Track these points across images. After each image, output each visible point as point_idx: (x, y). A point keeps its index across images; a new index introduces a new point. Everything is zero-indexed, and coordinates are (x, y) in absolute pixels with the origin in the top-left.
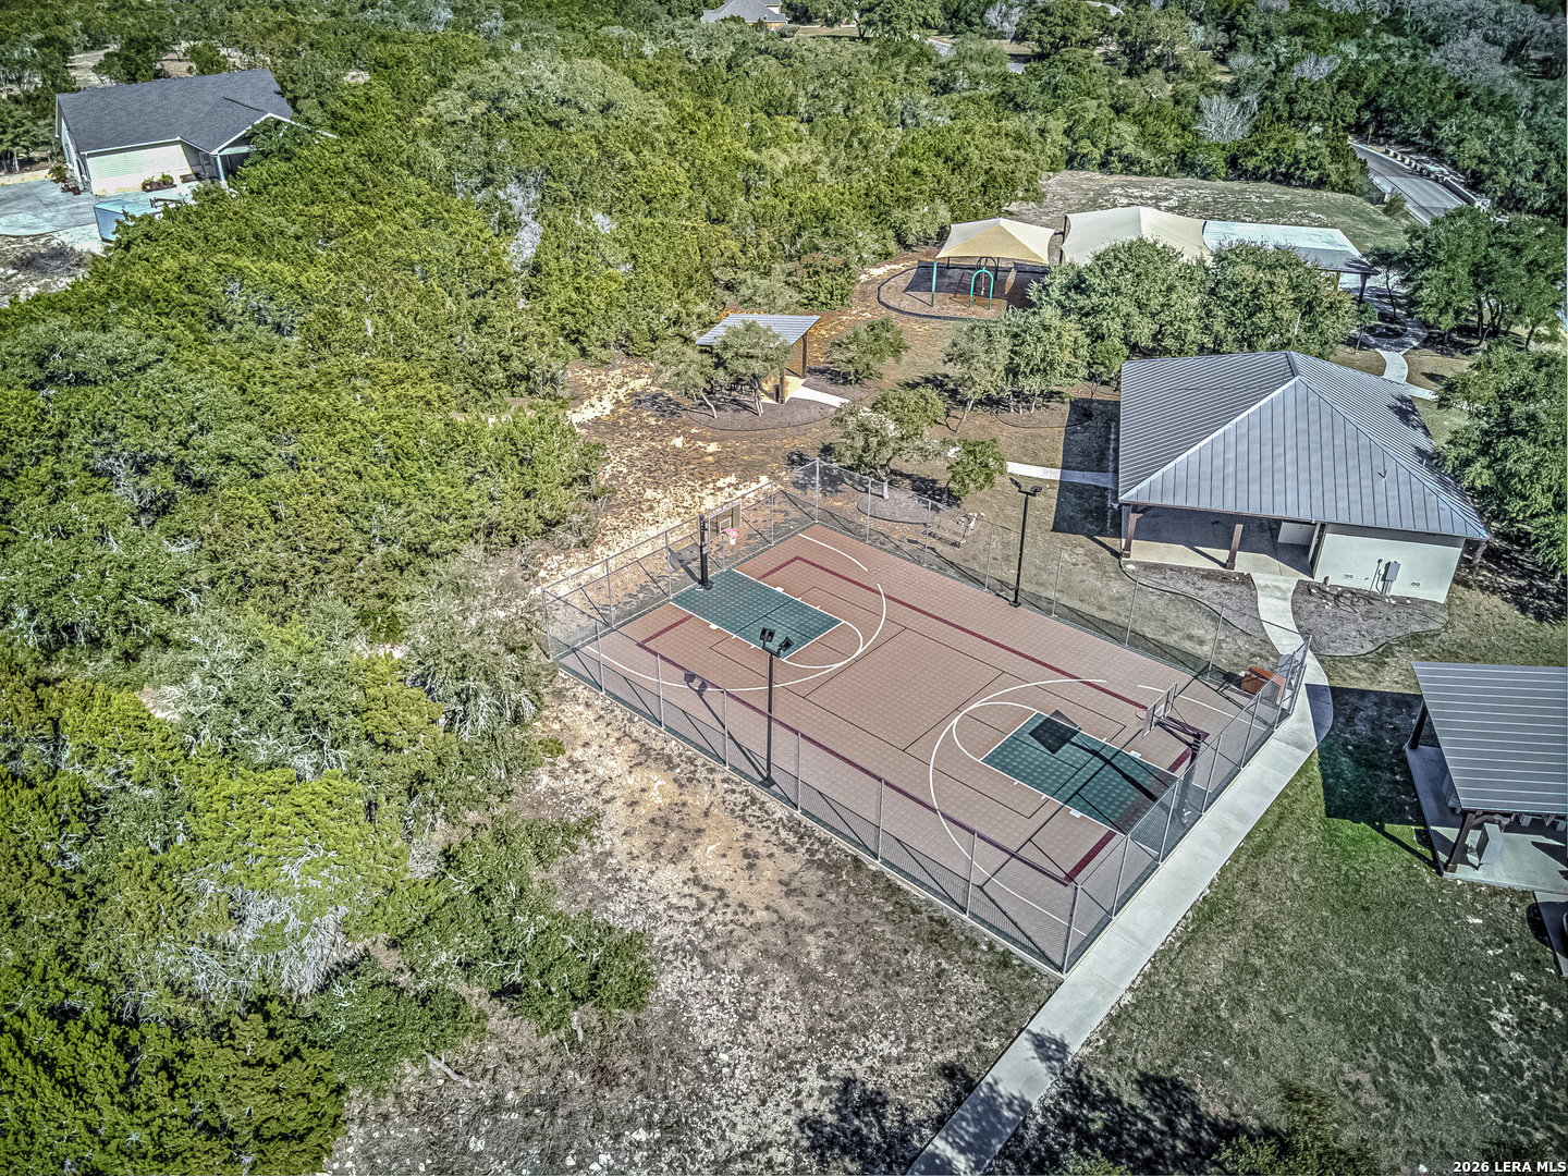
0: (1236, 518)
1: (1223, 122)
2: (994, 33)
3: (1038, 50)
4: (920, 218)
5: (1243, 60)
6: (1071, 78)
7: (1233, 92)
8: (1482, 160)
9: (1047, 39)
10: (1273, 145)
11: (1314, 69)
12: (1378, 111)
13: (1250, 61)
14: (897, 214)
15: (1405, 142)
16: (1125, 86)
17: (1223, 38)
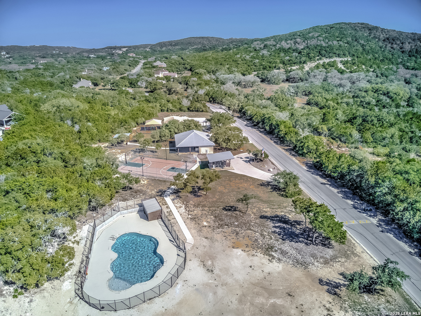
0: (189, 147)
1: (186, 103)
2: (140, 87)
3: (150, 90)
4: (140, 120)
5: (190, 90)
6: (158, 96)
7: (187, 97)
8: (229, 105)
9: (152, 88)
10: (194, 106)
11: (201, 92)
12: (213, 98)
13: (191, 91)
14: (136, 120)
15: (218, 103)
16: (168, 97)
17: (186, 86)
